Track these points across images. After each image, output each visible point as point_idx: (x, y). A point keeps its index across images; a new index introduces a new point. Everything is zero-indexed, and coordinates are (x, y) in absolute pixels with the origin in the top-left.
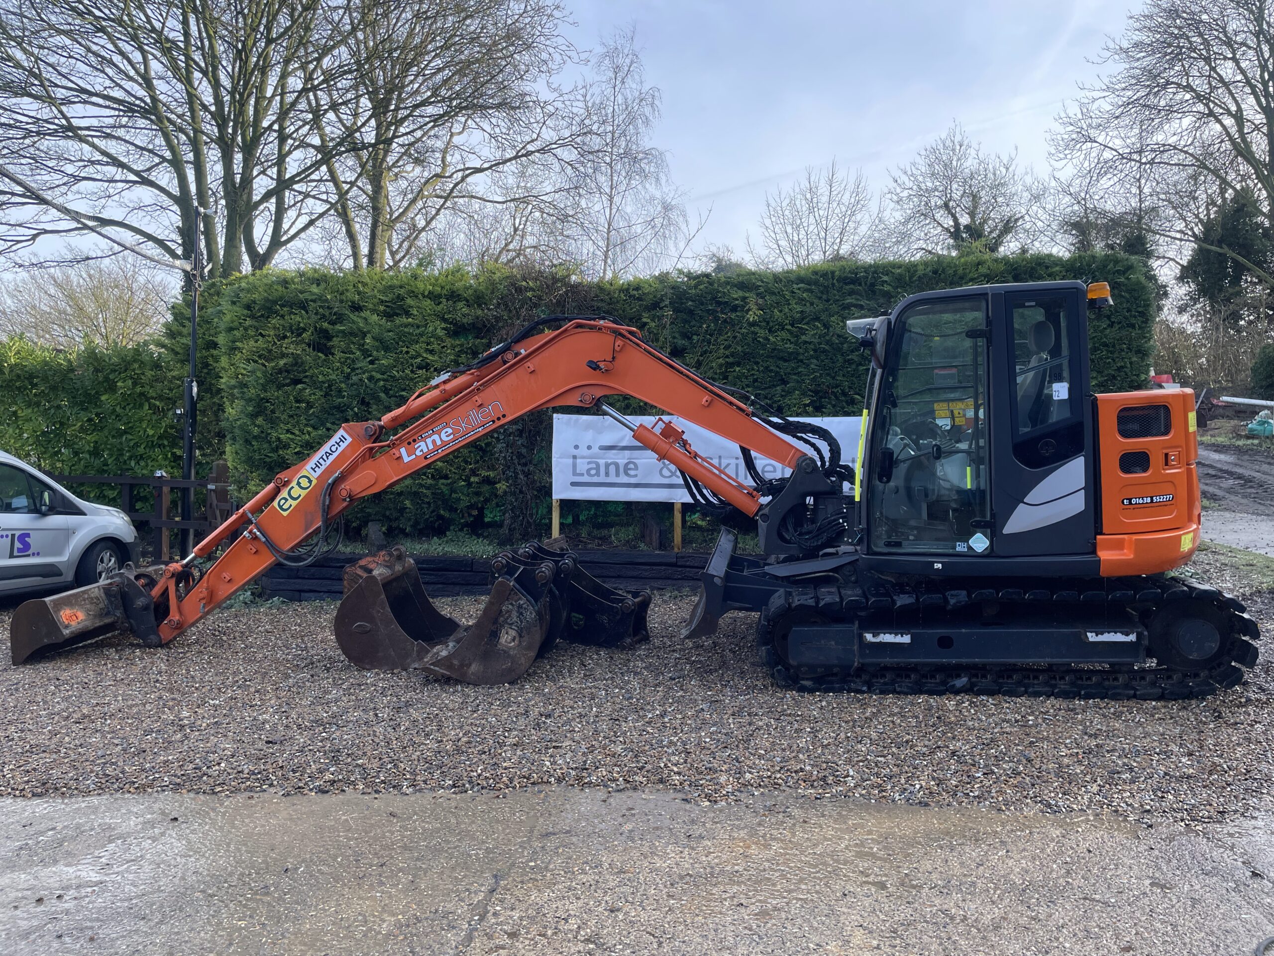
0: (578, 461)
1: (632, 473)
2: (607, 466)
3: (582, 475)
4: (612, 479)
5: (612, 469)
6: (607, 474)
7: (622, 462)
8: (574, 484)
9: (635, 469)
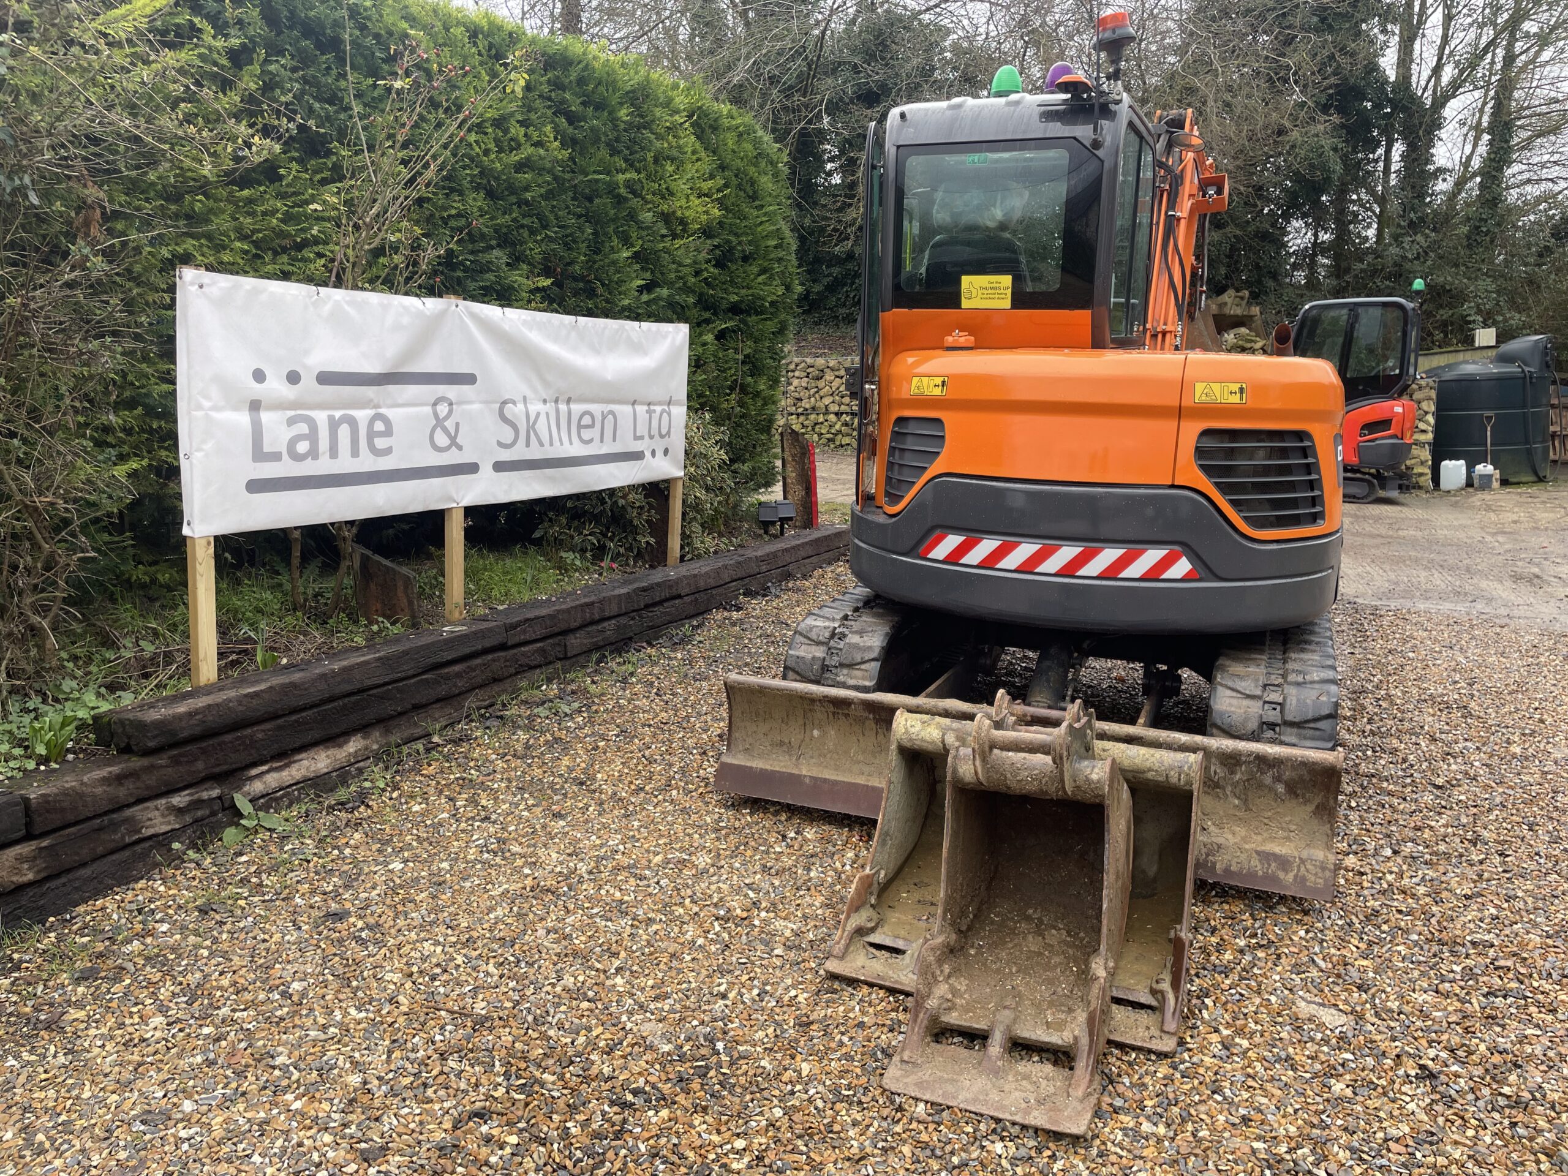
0: (265, 416)
1: (380, 443)
2: (334, 425)
3: (276, 457)
4: (345, 464)
5: (344, 431)
6: (334, 452)
7: (362, 415)
8: (256, 486)
9: (388, 432)
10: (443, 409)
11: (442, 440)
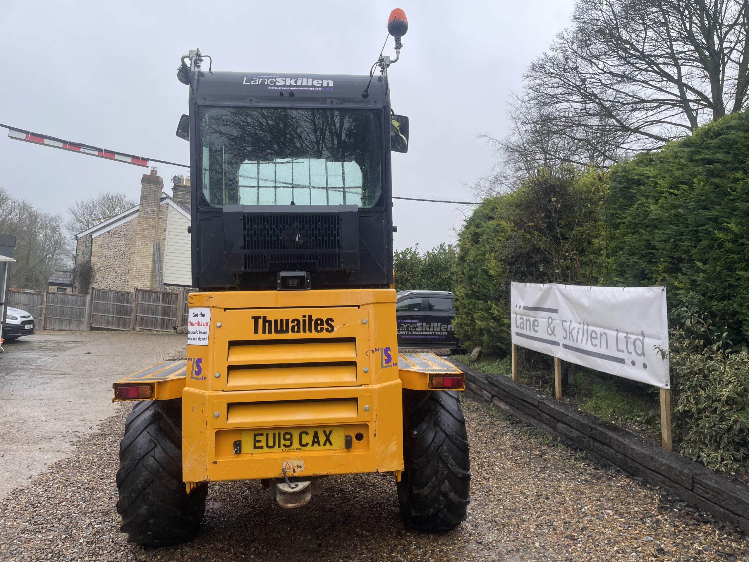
0: (517, 316)
3: (519, 327)
4: (529, 332)
5: (528, 324)
6: (527, 328)
7: (532, 319)
8: (517, 334)
9: (537, 326)
10: (550, 320)
11: (550, 332)
